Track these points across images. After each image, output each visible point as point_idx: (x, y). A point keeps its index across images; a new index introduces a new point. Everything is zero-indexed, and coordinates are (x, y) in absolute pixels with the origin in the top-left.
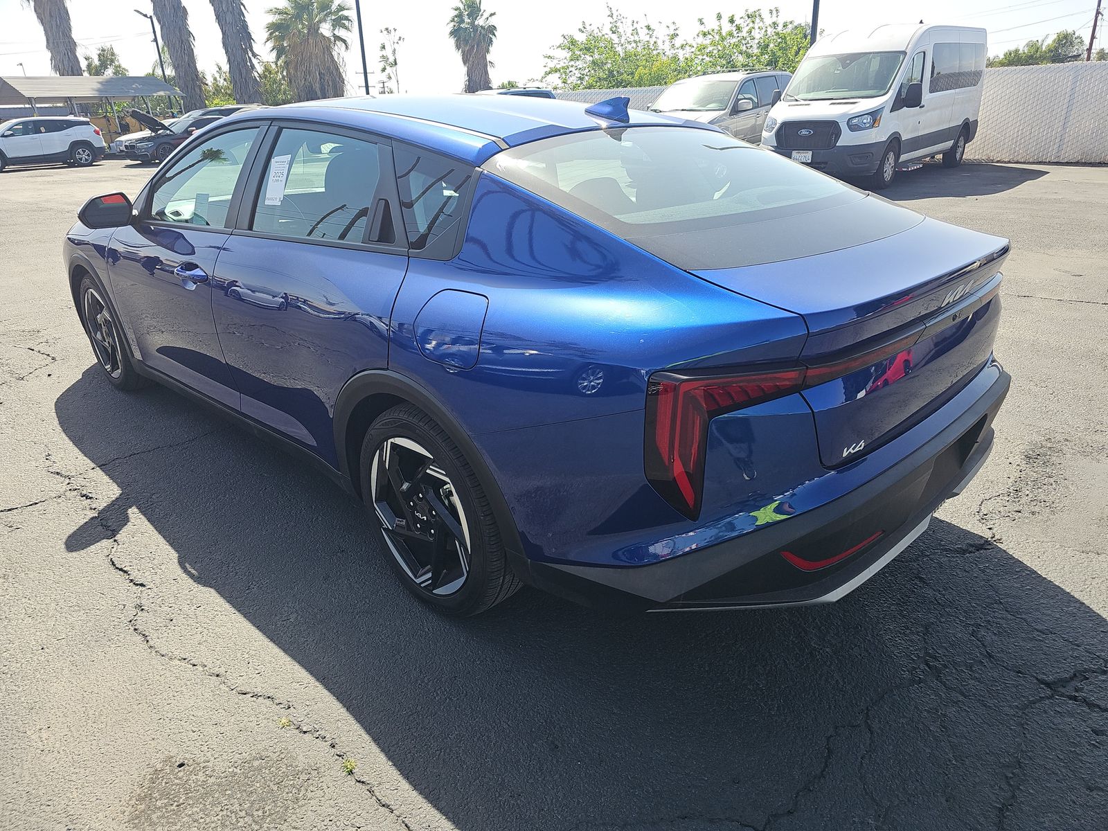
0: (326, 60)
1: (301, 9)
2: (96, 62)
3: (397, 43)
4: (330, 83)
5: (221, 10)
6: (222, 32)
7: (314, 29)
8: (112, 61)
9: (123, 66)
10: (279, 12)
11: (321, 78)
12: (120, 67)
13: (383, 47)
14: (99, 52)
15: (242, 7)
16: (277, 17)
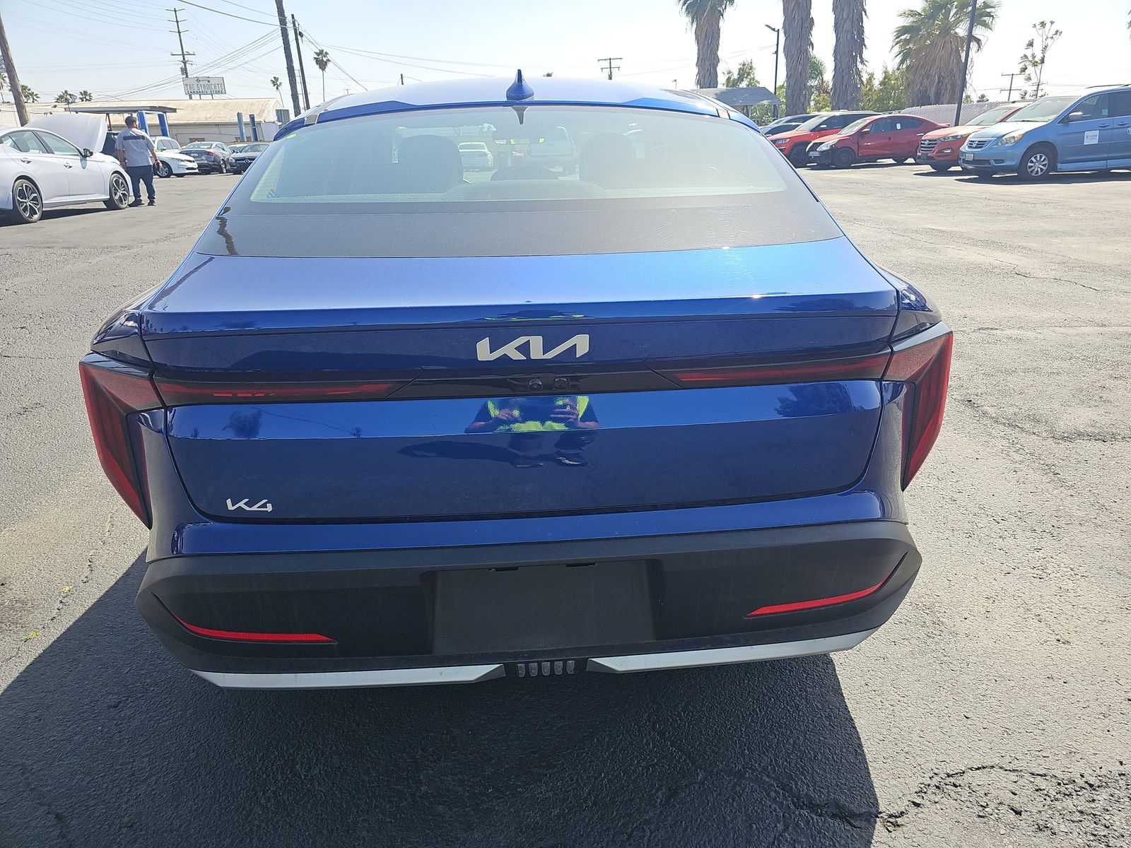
0: (951, 61)
1: (937, 8)
2: (736, 76)
3: (1052, 38)
4: (949, 87)
5: (841, 17)
6: (837, 37)
7: (947, 29)
8: (749, 74)
9: (756, 79)
10: (913, 13)
11: (939, 82)
12: (754, 79)
13: (1031, 44)
14: (739, 67)
15: (863, 13)
16: (911, 19)
